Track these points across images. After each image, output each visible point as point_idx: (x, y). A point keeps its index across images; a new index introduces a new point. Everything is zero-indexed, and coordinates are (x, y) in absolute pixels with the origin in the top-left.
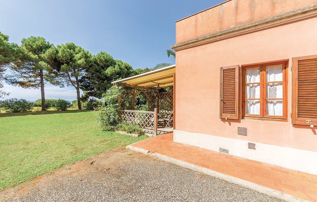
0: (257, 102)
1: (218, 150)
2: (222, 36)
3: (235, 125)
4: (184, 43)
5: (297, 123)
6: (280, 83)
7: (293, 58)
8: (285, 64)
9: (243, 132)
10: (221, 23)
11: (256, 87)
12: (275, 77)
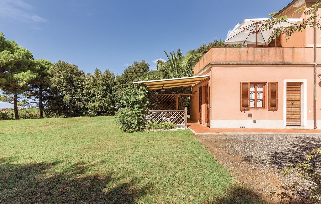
0: (252, 101)
1: (240, 127)
2: (242, 65)
3: (247, 113)
4: (219, 63)
5: (271, 109)
6: (261, 92)
7: (269, 82)
8: (264, 84)
9: (250, 116)
10: (240, 57)
11: (252, 93)
12: (260, 89)
